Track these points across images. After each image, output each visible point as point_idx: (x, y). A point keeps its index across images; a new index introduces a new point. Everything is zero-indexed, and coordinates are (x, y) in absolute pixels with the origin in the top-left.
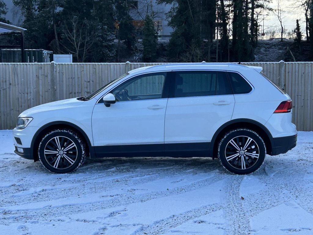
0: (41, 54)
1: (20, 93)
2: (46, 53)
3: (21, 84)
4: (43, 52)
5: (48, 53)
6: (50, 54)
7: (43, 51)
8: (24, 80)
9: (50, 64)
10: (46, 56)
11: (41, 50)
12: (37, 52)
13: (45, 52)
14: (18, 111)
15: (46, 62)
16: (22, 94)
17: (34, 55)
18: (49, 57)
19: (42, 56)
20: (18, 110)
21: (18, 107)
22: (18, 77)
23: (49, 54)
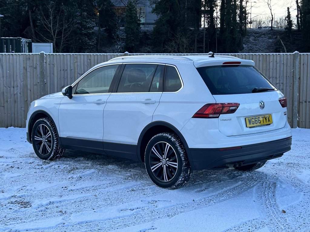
0: (19, 42)
1: (5, 87)
2: (24, 42)
3: (7, 76)
4: (22, 40)
5: (26, 41)
6: (29, 43)
7: (21, 39)
8: (10, 71)
9: (39, 54)
10: (24, 44)
11: (19, 38)
12: (14, 41)
13: (23, 40)
14: (3, 107)
16: (8, 87)
17: (12, 44)
18: (28, 46)
19: (21, 45)
21: (3, 102)
22: (3, 69)
23: (27, 42)
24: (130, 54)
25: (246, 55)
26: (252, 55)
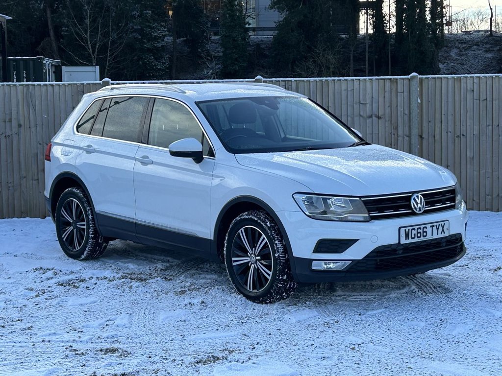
0: (39, 65)
1: (40, 144)
2: (49, 64)
3: (43, 125)
4: (44, 62)
5: (51, 63)
6: (56, 66)
7: (44, 60)
8: (48, 116)
10: (49, 70)
11: (39, 58)
12: (31, 63)
13: (47, 61)
14: (35, 180)
15: (49, 81)
16: (45, 145)
17: (26, 68)
18: (54, 72)
19: (43, 71)
20: (36, 178)
21: (36, 171)
22: (35, 111)
23: (54, 65)
24: (265, 79)
25: (479, 77)
26: (492, 77)
